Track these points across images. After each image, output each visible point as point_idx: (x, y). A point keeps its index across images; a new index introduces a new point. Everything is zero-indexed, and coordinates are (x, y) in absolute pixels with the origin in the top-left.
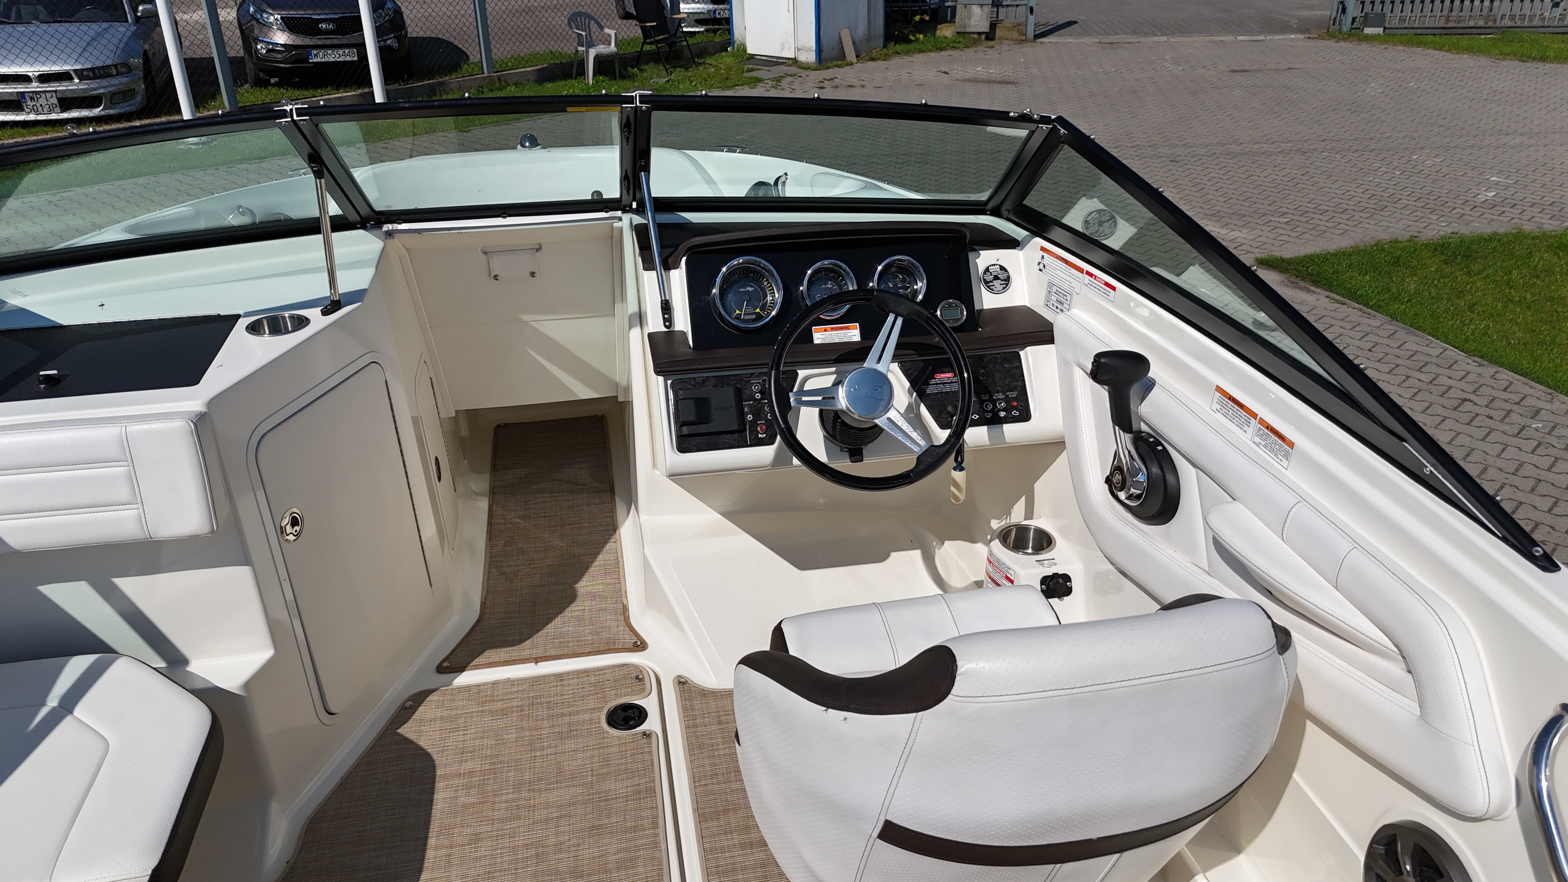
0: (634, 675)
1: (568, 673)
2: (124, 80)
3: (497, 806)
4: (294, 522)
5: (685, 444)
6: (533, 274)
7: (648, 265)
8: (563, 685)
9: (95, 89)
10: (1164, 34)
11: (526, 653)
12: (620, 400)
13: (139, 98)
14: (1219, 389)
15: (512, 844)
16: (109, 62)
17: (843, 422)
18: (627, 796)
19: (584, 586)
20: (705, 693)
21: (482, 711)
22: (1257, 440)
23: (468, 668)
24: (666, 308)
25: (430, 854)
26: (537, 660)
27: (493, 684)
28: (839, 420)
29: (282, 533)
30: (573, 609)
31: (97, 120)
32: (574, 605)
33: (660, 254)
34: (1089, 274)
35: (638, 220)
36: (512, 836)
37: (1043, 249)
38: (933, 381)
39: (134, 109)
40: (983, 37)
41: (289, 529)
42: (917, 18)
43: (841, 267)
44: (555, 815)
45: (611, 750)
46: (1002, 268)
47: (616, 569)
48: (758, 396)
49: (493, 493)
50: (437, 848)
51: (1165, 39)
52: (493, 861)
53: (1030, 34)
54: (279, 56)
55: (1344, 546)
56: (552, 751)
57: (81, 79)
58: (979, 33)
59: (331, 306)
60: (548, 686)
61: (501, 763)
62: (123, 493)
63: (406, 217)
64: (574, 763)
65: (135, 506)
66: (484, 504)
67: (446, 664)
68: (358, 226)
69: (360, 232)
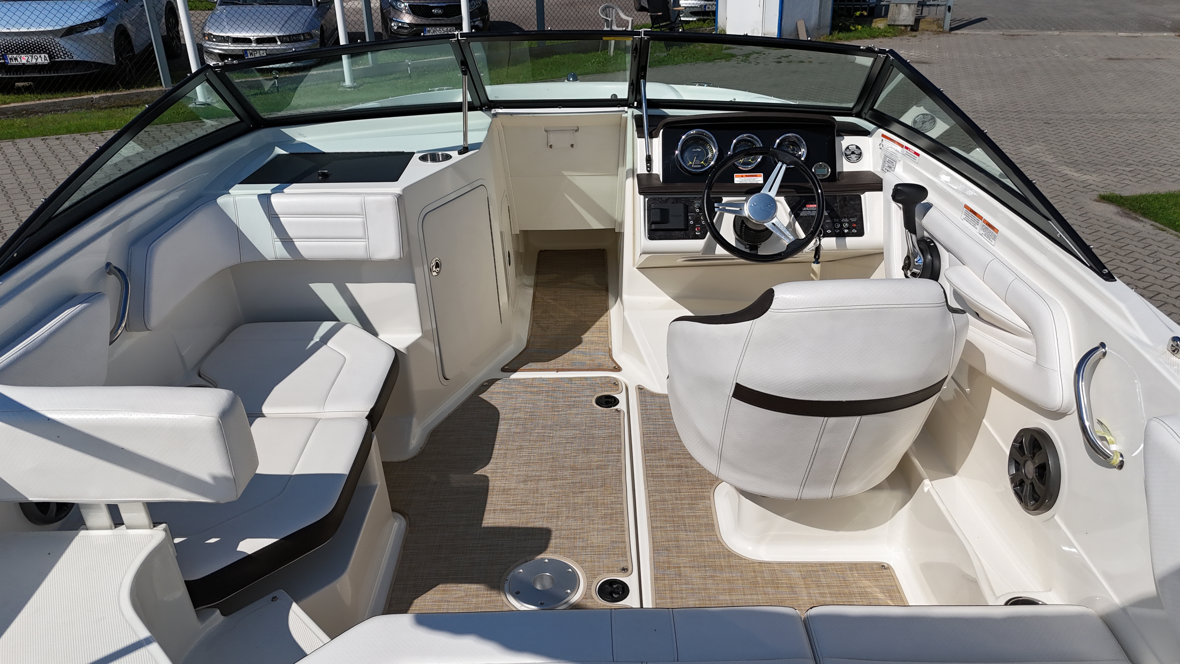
0: (613, 382)
1: (576, 378)
2: (309, 44)
4: (437, 265)
5: (653, 235)
6: (572, 146)
7: (641, 135)
8: (572, 384)
9: (290, 50)
10: (1057, 30)
11: (551, 367)
12: (616, 231)
14: (966, 207)
15: (540, 452)
16: (300, 32)
17: (746, 227)
19: (587, 337)
20: (653, 395)
21: (526, 391)
22: (981, 232)
23: (518, 371)
24: (649, 158)
25: (495, 452)
26: (558, 370)
27: (532, 379)
28: (744, 225)
29: (431, 270)
30: (580, 348)
32: (580, 345)
33: (648, 129)
34: (907, 148)
35: (637, 112)
36: (540, 449)
37: (883, 136)
38: (805, 209)
40: (909, 28)
41: (434, 269)
42: (858, 13)
43: (753, 138)
44: (564, 442)
45: (597, 415)
46: (857, 147)
47: (607, 330)
48: (698, 210)
49: (536, 286)
50: (499, 450)
51: (1057, 33)
53: (947, 27)
54: (406, 31)
55: (1010, 277)
57: (281, 42)
58: (906, 26)
59: (464, 150)
61: (535, 415)
62: (360, 233)
63: (506, 105)
64: (576, 419)
65: (364, 240)
66: (531, 291)
67: (506, 367)
68: (478, 109)
69: (480, 112)
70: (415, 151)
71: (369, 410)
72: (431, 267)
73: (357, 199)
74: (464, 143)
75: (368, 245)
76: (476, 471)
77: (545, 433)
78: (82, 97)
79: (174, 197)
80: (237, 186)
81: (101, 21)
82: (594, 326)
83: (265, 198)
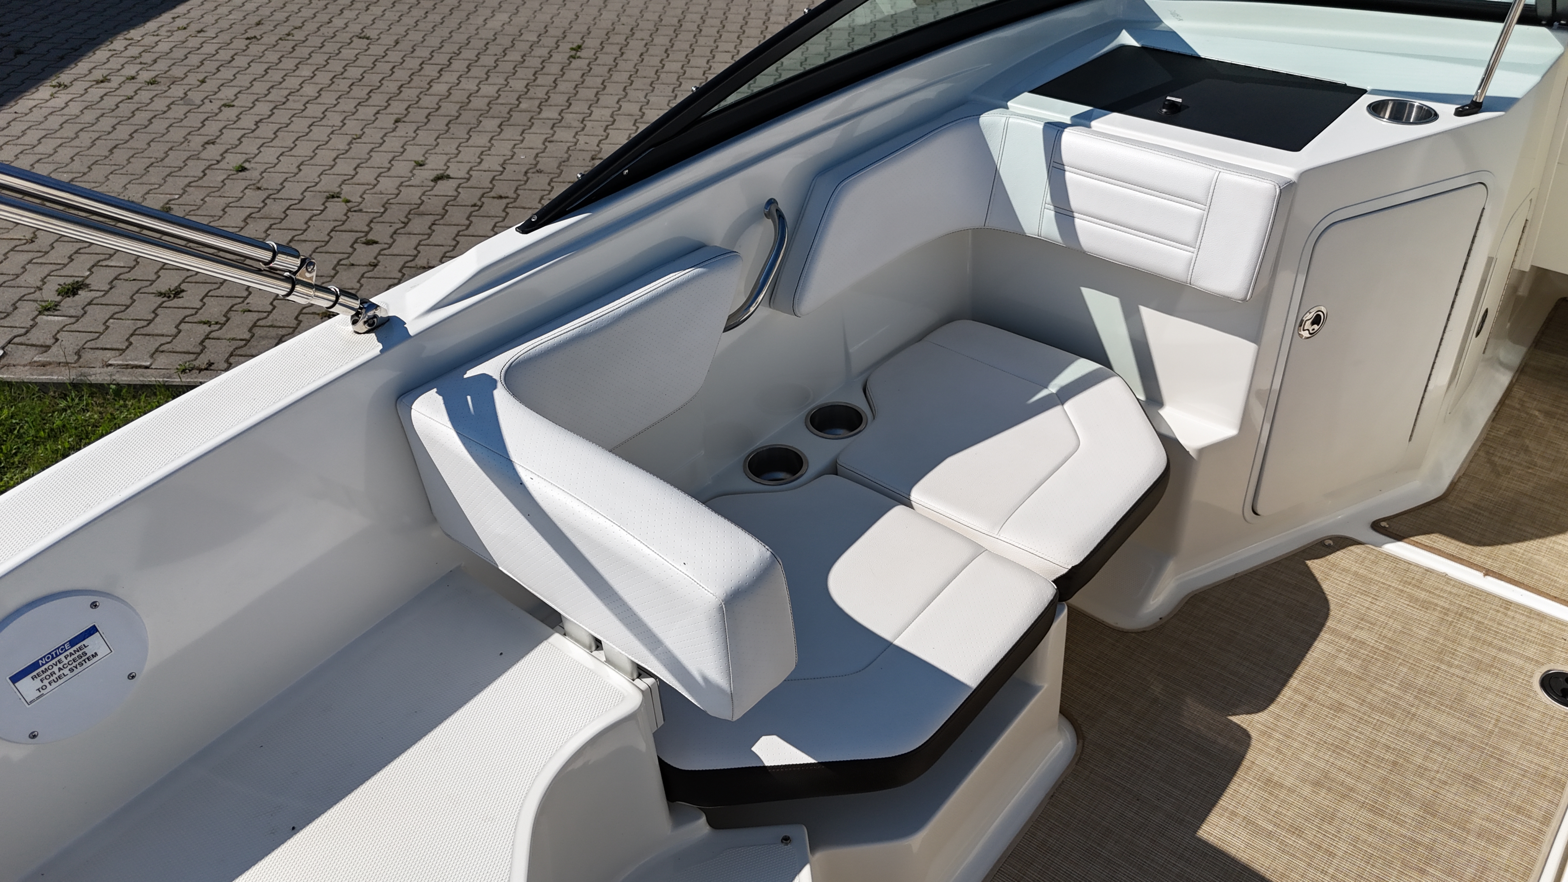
1: (1519, 606)
3: (1374, 691)
4: (1317, 320)
11: (1478, 559)
18: (1526, 771)
25: (1287, 692)
26: (1488, 573)
27: (1426, 570)
29: (1300, 326)
41: (1308, 325)
49: (1522, 372)
56: (1462, 674)
59: (1470, 107)
60: (1488, 605)
62: (1188, 235)
65: (1192, 249)
67: (1383, 524)
68: (1544, 22)
69: (1543, 31)
70: (1369, 88)
71: (1070, 567)
72: (1302, 320)
73: (1204, 173)
74: (1477, 92)
75: (1194, 259)
76: (1234, 714)
79: (929, 94)
83: (1053, 131)
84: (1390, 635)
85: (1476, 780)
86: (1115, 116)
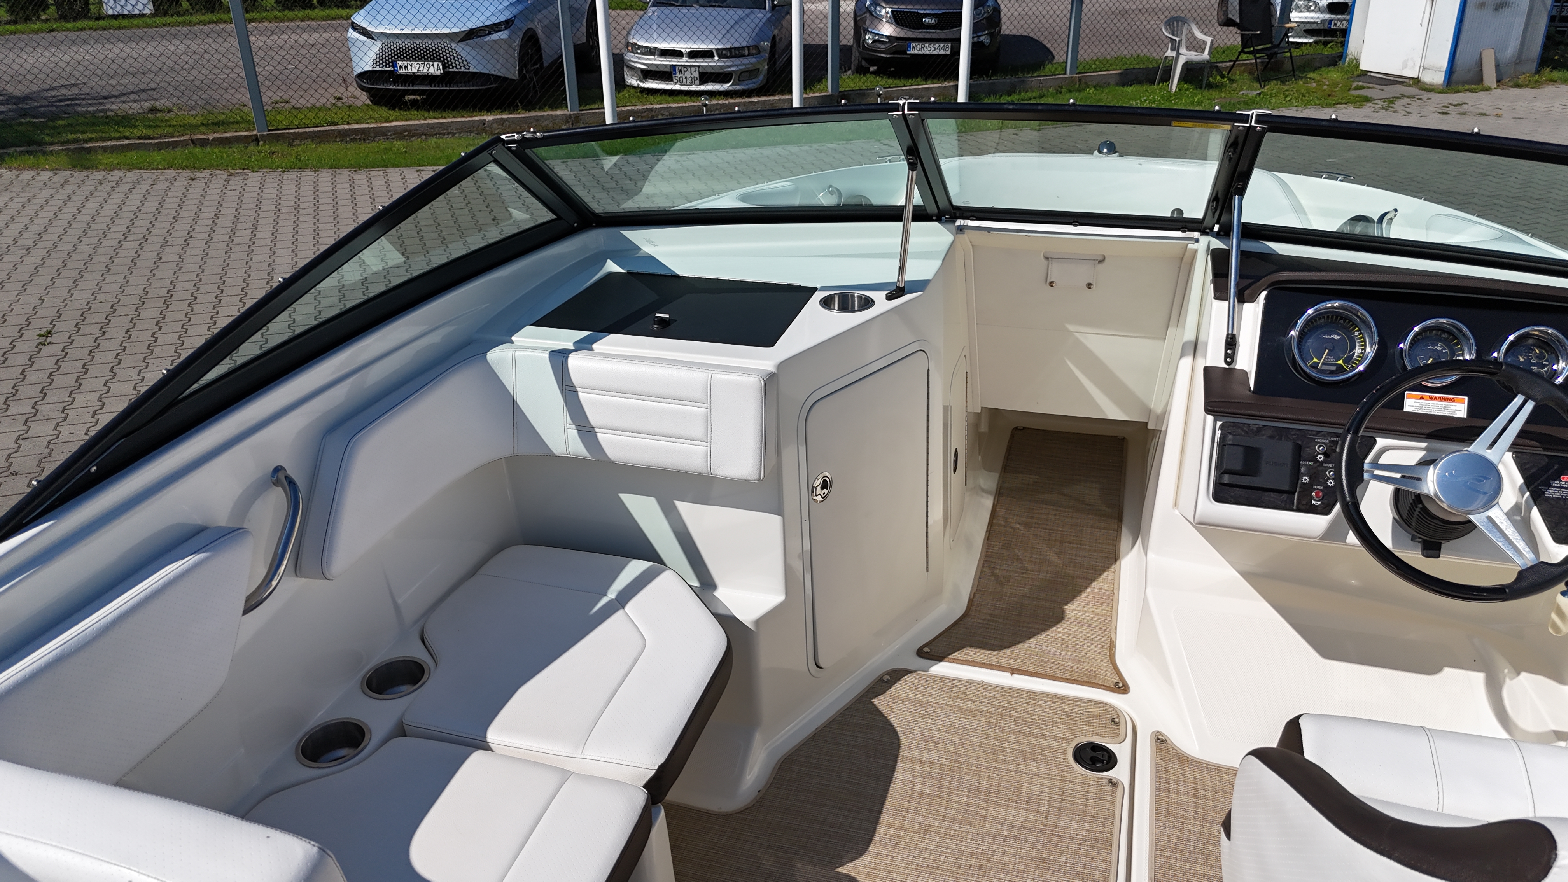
0: (1109, 717)
1: (1043, 694)
2: (753, 60)
3: (950, 805)
4: (825, 485)
5: (1223, 493)
6: (1089, 286)
7: (1221, 293)
8: (1035, 705)
9: (729, 67)
11: (1004, 661)
12: (1149, 427)
13: (761, 77)
15: (958, 848)
16: (744, 44)
17: (1425, 509)
18: (1081, 840)
19: (1073, 609)
20: (1183, 759)
21: (952, 706)
23: (946, 659)
24: (1231, 343)
25: (881, 829)
26: (1013, 671)
27: (968, 682)
28: (1420, 506)
29: (813, 492)
30: (1059, 630)
31: (726, 94)
32: (1060, 626)
33: (1237, 284)
35: (1217, 244)
36: (960, 839)
38: (1556, 484)
39: (755, 86)
41: (819, 489)
43: (1460, 330)
44: (1005, 833)
45: (1072, 786)
47: (1110, 599)
48: (1320, 457)
49: (1000, 494)
50: (888, 825)
52: (937, 858)
56: (1014, 767)
57: (720, 57)
59: (896, 292)
60: (1020, 700)
61: (961, 762)
62: (698, 431)
63: (982, 215)
64: (1033, 787)
65: (705, 444)
66: (988, 502)
67: (926, 650)
68: (934, 218)
69: (935, 225)
70: (818, 286)
71: (656, 768)
72: (813, 487)
73: (699, 376)
74: (898, 279)
75: (709, 452)
76: (841, 865)
77: (973, 805)
78: (474, 119)
79: (435, 338)
80: (529, 329)
81: (507, 24)
82: (1089, 590)
83: (559, 357)
84: (952, 749)
85: (1047, 861)
86: (613, 337)
